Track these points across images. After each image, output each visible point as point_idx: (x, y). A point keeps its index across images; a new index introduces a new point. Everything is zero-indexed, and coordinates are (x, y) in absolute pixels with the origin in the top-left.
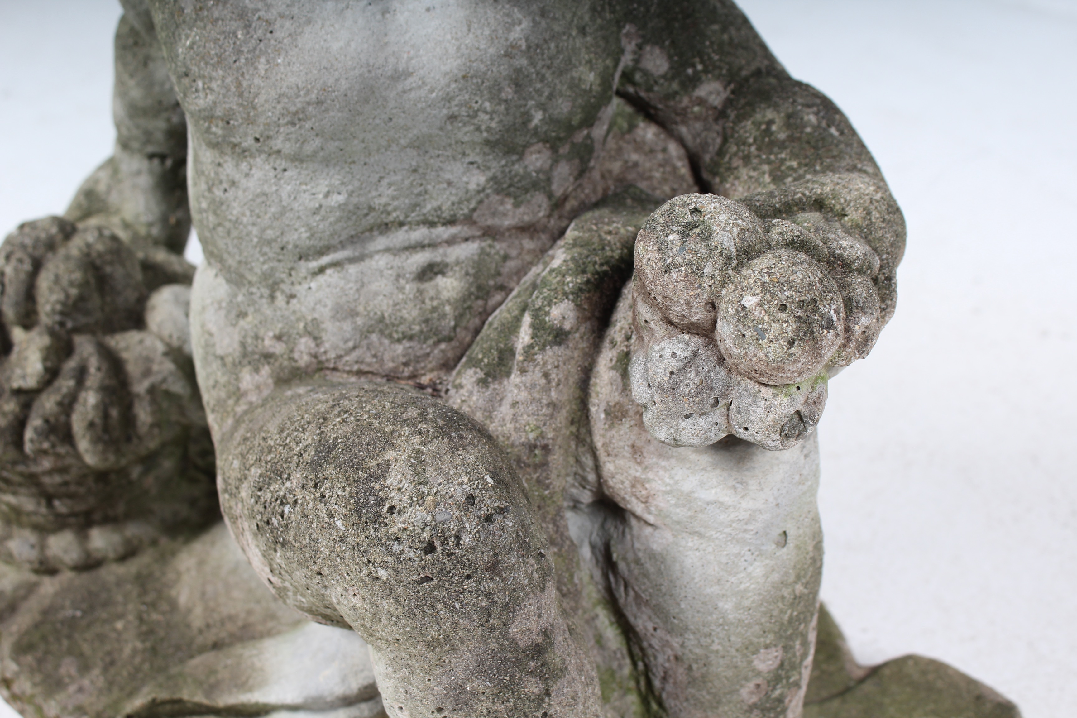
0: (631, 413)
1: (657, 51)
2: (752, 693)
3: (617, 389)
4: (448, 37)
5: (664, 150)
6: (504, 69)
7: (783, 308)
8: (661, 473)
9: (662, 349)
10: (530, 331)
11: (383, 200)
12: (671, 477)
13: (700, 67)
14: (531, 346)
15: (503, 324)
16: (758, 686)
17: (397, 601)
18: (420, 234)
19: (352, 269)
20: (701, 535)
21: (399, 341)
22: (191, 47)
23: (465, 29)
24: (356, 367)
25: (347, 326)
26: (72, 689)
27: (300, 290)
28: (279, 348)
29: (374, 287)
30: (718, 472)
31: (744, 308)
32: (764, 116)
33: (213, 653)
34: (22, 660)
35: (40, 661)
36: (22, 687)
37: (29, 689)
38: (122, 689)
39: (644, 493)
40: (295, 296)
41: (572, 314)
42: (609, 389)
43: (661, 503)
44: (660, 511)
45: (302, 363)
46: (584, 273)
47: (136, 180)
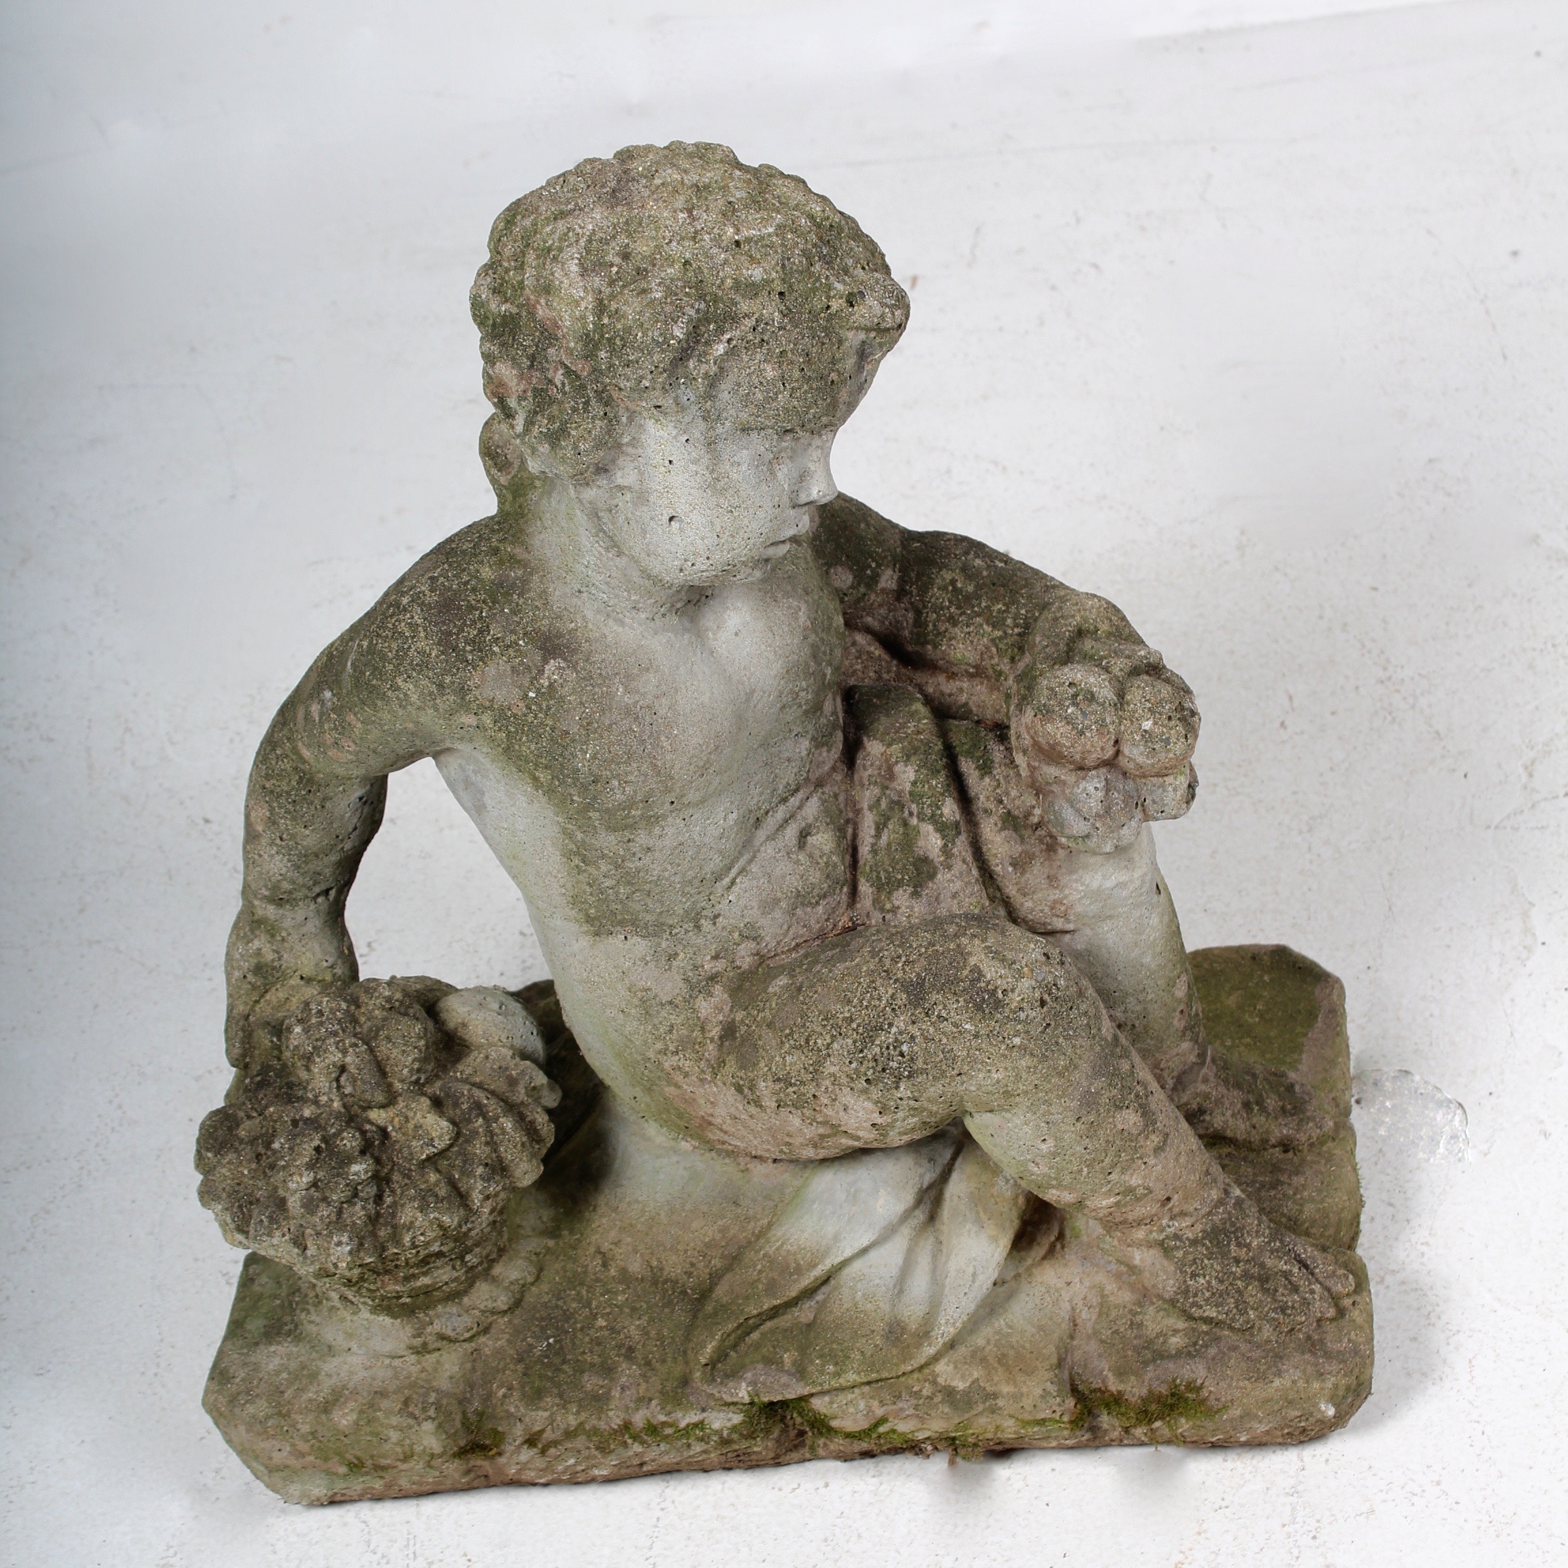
0: (1037, 854)
1: (840, 569)
2: (1180, 1020)
3: (1015, 843)
4: (763, 647)
5: (854, 643)
6: (807, 650)
7: (1170, 718)
8: (1074, 885)
9: (1085, 789)
11: (755, 800)
12: (1083, 884)
13: (874, 565)
14: (945, 845)
15: (899, 844)
16: (1182, 1012)
17: (1032, 1055)
18: (781, 812)
19: (754, 868)
20: (1111, 917)
21: (817, 903)
22: (594, 757)
23: (770, 635)
24: (793, 944)
25: (778, 914)
26: (616, 1393)
27: (723, 907)
28: (720, 965)
29: (778, 872)
31: (1145, 731)
32: (944, 579)
33: (729, 1276)
34: (542, 1404)
35: (561, 1395)
36: (563, 1426)
37: (572, 1421)
38: (664, 1361)
39: (1063, 908)
40: (719, 915)
41: (955, 807)
42: (1006, 847)
43: (1079, 909)
44: (1078, 915)
45: (745, 966)
46: (938, 772)
47: (304, 930)
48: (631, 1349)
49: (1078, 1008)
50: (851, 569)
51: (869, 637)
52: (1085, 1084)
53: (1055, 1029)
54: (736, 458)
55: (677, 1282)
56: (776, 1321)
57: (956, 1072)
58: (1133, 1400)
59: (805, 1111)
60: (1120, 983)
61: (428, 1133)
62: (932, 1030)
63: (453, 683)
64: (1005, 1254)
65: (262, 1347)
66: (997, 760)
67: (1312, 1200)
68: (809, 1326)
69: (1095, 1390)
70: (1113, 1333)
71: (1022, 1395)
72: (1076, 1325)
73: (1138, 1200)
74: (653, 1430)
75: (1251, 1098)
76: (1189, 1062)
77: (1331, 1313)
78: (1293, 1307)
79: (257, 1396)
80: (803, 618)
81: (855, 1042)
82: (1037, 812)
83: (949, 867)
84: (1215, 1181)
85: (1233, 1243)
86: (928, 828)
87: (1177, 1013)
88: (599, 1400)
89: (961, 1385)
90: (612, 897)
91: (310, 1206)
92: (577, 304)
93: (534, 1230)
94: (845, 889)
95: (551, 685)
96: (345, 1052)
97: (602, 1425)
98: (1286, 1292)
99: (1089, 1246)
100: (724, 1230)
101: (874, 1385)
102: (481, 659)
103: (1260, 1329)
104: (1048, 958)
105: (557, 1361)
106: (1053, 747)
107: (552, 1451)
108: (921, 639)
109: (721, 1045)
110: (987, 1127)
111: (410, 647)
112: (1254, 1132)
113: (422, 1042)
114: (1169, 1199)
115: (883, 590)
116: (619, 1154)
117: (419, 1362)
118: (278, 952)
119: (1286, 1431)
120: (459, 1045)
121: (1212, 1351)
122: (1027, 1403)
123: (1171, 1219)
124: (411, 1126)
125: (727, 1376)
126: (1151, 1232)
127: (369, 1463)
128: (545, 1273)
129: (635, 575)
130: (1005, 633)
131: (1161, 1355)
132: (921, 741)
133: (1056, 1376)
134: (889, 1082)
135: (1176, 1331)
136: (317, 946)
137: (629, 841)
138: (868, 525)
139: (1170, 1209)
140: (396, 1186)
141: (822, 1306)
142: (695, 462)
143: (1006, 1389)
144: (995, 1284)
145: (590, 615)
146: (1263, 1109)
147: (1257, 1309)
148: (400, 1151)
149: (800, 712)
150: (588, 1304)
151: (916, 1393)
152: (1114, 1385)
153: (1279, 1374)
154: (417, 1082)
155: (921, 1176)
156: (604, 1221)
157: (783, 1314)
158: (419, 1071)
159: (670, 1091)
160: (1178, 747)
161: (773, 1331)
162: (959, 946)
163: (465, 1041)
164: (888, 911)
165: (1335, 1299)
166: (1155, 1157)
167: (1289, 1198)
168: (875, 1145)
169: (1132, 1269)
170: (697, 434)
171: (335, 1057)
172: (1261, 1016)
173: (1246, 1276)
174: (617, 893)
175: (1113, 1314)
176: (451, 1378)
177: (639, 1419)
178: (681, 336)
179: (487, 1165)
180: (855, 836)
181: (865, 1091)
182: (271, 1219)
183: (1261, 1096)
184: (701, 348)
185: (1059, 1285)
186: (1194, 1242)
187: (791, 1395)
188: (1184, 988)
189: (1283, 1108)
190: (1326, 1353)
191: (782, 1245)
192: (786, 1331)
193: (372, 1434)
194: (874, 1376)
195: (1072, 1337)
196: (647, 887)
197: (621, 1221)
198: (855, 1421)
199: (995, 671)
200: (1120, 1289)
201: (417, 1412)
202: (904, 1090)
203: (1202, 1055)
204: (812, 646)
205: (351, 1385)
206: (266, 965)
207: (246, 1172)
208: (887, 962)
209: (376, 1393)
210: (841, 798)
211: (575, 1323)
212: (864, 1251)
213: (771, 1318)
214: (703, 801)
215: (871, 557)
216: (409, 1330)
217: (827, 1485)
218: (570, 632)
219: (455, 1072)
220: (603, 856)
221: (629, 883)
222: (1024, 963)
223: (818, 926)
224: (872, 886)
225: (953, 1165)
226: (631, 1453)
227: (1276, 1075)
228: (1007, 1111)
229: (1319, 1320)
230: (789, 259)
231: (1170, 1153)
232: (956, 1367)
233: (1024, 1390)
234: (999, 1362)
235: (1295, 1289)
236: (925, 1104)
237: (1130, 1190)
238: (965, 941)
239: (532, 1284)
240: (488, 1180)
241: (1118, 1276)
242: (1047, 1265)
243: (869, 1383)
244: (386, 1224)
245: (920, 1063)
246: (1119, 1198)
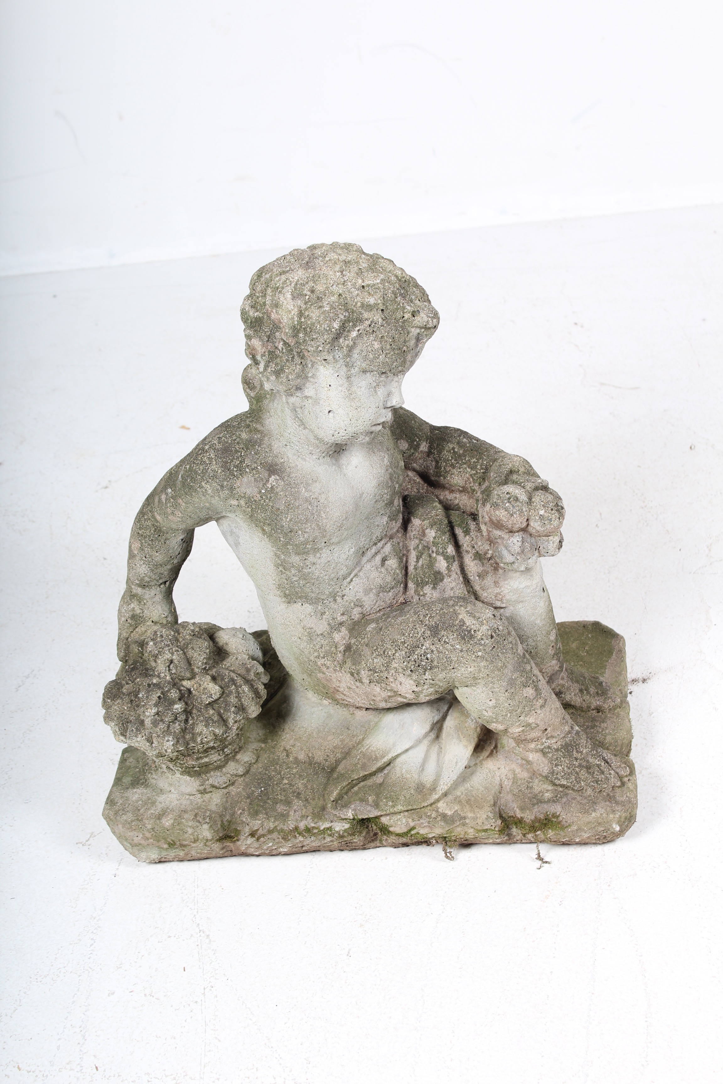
0: (490, 571)
1: (402, 441)
2: (552, 650)
3: (480, 566)
4: (368, 473)
7: (552, 509)
8: (506, 586)
9: (513, 541)
10: (445, 561)
11: (363, 543)
12: (510, 586)
13: (418, 440)
14: (448, 566)
15: (427, 565)
16: (553, 646)
17: (487, 660)
18: (374, 550)
19: (361, 574)
20: (522, 602)
21: (389, 591)
22: (291, 520)
23: (371, 468)
24: (378, 609)
25: (371, 595)
26: (292, 813)
27: (347, 591)
28: (345, 618)
29: (372, 576)
30: (523, 576)
31: (541, 515)
32: (449, 447)
33: (344, 761)
34: (258, 818)
35: (266, 814)
36: (267, 828)
37: (272, 826)
38: (314, 799)
39: (501, 597)
40: (345, 595)
41: (453, 549)
42: (476, 568)
43: (508, 597)
44: (507, 600)
45: (356, 619)
46: (446, 533)
47: (154, 600)
48: (299, 794)
49: (508, 640)
50: (407, 441)
51: (415, 473)
52: (510, 675)
53: (497, 649)
54: (359, 385)
55: (321, 764)
56: (365, 782)
57: (452, 667)
58: (528, 821)
59: (382, 684)
60: (525, 632)
61: (210, 692)
62: (441, 648)
63: (228, 485)
64: (471, 754)
65: (130, 789)
66: (472, 529)
67: (610, 734)
68: (381, 784)
69: (510, 817)
70: (519, 791)
71: (477, 818)
72: (502, 787)
73: (532, 729)
74: (308, 830)
75: (583, 687)
76: (555, 670)
77: (619, 784)
78: (601, 781)
79: (128, 811)
80: (386, 461)
81: (406, 653)
82: (490, 552)
83: (450, 576)
84: (567, 722)
85: (575, 751)
86: (440, 558)
87: (551, 647)
88: (284, 816)
89: (449, 813)
90: (296, 585)
91: (155, 723)
92: (290, 312)
93: (255, 739)
94: (402, 585)
95: (272, 487)
96: (172, 654)
97: (285, 828)
98: (598, 774)
99: (509, 752)
100: (342, 741)
101: (410, 812)
102: (241, 474)
103: (586, 790)
104: (495, 616)
105: (265, 798)
106: (499, 522)
107: (262, 839)
108: (438, 474)
109: (344, 654)
110: (465, 694)
111: (208, 468)
112: (584, 703)
113: (208, 651)
114: (546, 730)
115: (421, 451)
116: (295, 706)
117: (202, 798)
118: (142, 610)
119: (597, 837)
120: (224, 653)
121: (564, 800)
122: (480, 821)
123: (547, 739)
124: (202, 688)
125: (343, 806)
126: (537, 745)
127: (178, 843)
128: (260, 758)
129: (312, 438)
130: (477, 472)
131: (541, 801)
132: (438, 519)
133: (493, 809)
134: (421, 671)
135: (548, 791)
136: (160, 607)
137: (305, 559)
138: (415, 422)
139: (547, 735)
140: (194, 715)
141: (387, 775)
142: (342, 385)
143: (470, 815)
144: (465, 768)
145: (290, 456)
146: (588, 693)
147: (585, 781)
148: (197, 699)
149: (383, 504)
150: (280, 773)
151: (429, 816)
152: (519, 814)
153: (595, 810)
154: (205, 669)
155: (433, 717)
156: (288, 736)
157: (369, 779)
158: (206, 663)
159: (320, 675)
160: (556, 523)
161: (364, 787)
162: (454, 610)
163: (227, 651)
164: (421, 596)
165: (621, 778)
166: (541, 710)
167: (600, 733)
168: (414, 701)
169: (528, 762)
170: (342, 373)
171: (168, 656)
172: (587, 652)
173: (580, 766)
174: (299, 584)
175: (519, 782)
176: (217, 805)
177: (302, 825)
178: (337, 328)
179: (236, 707)
180: (407, 562)
181: (410, 676)
182: (137, 728)
183: (587, 687)
184: (345, 333)
185: (494, 769)
186: (557, 750)
187: (371, 815)
188: (554, 636)
189: (597, 693)
190: (616, 802)
191: (369, 747)
192: (370, 786)
193: (179, 829)
194: (410, 807)
195: (500, 793)
196: (313, 581)
197: (295, 736)
198: (401, 828)
199: (471, 489)
200: (522, 771)
201: (201, 820)
202: (428, 675)
203: (561, 667)
204: (390, 474)
205: (171, 807)
206: (137, 615)
207: (126, 708)
208: (422, 617)
209: (182, 811)
210: (401, 544)
211: (274, 781)
212: (407, 750)
213: (363, 781)
214: (339, 543)
215: (417, 437)
216: (198, 783)
217: (386, 858)
218: (281, 463)
219: (222, 665)
220: (293, 566)
221: (305, 579)
222: (484, 618)
223: (389, 601)
224: (414, 584)
225: (448, 713)
226: (298, 841)
227: (594, 678)
228: (474, 686)
229: (613, 787)
230: (386, 295)
231: (547, 708)
232: (447, 805)
233: (478, 815)
234: (467, 802)
235: (603, 773)
236: (438, 682)
237: (529, 725)
238: (457, 608)
239: (254, 763)
240: (237, 714)
241: (522, 766)
242: (489, 759)
243: (407, 811)
244: (189, 733)
245: (435, 663)
246: (523, 728)
